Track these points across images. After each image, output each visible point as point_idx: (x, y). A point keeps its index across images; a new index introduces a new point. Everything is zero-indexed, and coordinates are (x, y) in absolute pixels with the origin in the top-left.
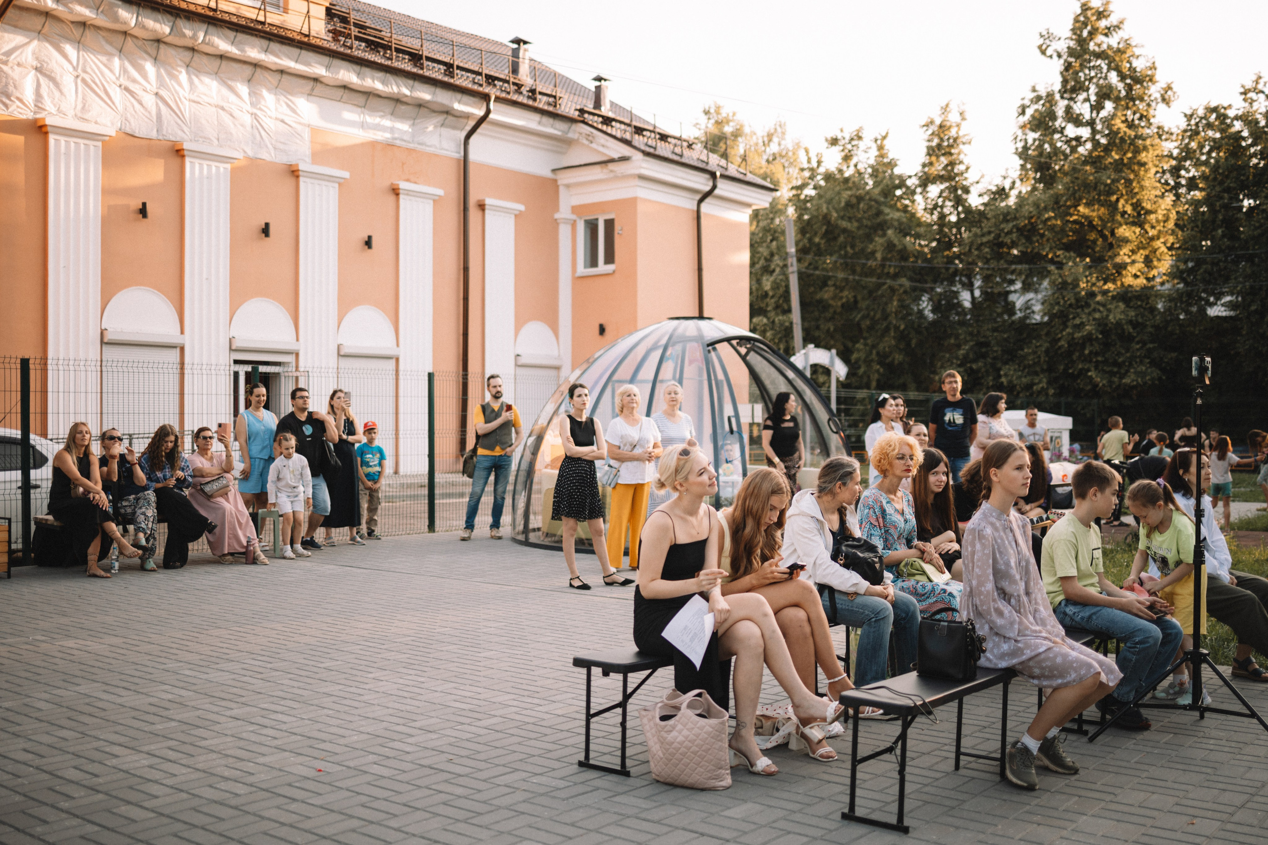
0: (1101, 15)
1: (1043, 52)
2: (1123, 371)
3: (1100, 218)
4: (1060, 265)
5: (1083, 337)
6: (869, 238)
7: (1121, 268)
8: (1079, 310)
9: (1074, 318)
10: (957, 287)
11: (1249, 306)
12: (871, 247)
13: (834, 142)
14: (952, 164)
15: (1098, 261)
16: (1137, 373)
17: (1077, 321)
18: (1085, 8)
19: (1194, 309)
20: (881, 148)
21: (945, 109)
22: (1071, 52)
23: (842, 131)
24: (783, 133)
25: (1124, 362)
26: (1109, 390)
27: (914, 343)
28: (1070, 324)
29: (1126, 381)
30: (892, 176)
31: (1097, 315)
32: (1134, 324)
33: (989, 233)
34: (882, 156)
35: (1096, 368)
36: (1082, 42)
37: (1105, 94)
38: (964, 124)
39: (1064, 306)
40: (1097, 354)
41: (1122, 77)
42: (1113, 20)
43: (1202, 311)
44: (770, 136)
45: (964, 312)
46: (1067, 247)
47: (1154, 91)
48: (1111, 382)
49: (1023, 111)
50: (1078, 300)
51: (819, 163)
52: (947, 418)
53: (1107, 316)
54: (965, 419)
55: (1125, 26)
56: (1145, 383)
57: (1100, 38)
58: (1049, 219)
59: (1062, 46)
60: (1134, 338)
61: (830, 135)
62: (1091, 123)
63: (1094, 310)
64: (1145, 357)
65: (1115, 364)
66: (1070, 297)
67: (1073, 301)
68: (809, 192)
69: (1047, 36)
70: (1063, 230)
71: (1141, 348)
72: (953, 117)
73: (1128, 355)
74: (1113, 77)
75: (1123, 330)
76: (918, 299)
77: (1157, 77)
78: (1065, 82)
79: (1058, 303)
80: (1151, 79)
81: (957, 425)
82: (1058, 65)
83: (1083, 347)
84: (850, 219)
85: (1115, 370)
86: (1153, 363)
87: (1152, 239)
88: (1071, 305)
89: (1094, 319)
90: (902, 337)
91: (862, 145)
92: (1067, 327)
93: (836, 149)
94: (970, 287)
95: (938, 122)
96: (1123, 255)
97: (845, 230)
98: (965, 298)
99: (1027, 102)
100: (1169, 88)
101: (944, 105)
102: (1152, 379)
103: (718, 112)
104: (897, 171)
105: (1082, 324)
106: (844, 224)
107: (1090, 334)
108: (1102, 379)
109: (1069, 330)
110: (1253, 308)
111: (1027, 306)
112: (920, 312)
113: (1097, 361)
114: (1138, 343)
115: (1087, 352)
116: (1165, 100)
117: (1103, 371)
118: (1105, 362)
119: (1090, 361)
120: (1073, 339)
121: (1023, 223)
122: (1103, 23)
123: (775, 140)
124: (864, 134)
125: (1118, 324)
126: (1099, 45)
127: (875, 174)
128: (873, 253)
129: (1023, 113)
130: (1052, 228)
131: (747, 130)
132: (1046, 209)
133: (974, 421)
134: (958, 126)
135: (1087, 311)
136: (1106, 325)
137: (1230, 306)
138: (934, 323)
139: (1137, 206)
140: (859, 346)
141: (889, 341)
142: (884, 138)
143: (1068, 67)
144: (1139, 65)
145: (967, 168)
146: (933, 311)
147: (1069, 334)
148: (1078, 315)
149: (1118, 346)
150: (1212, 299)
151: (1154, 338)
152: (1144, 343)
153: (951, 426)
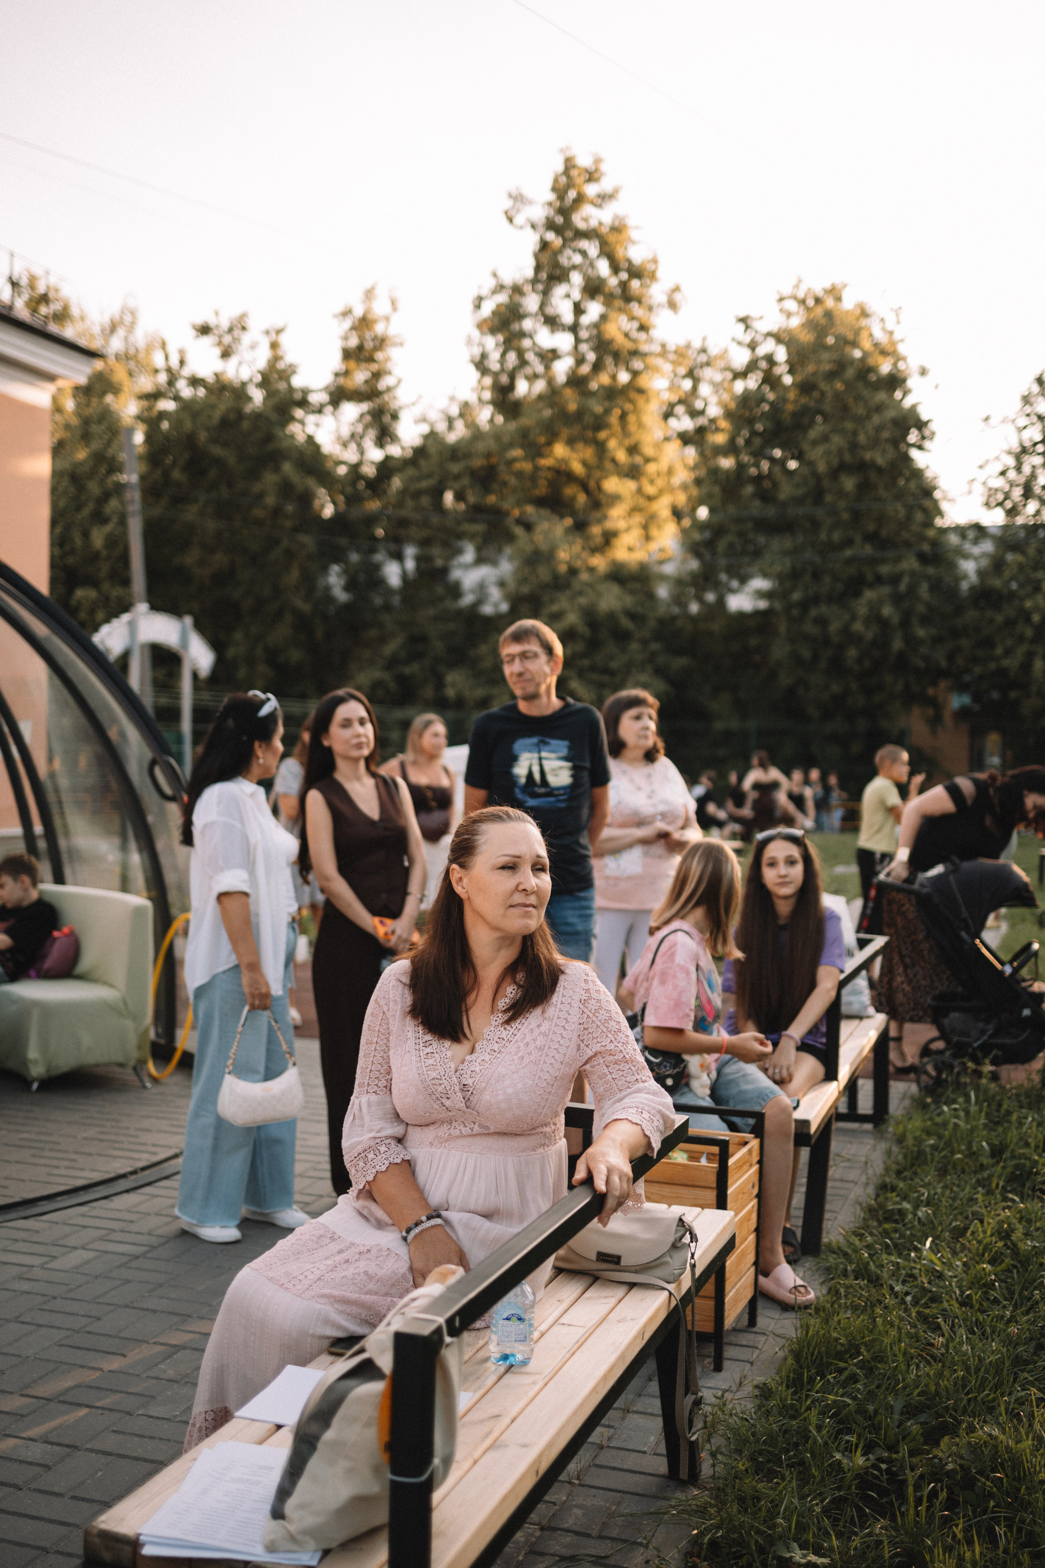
0: (592, 176)
1: (510, 220)
2: (617, 681)
3: (585, 463)
4: (528, 527)
6: (254, 474)
7: (609, 537)
9: (550, 603)
10: (379, 557)
11: (790, 593)
12: (257, 488)
13: (204, 330)
14: (377, 376)
15: (580, 526)
17: (555, 608)
18: (569, 165)
19: (710, 597)
20: (274, 346)
21: (369, 294)
22: (550, 225)
23: (217, 314)
24: (133, 323)
25: (618, 669)
27: (319, 634)
30: (291, 389)
31: (583, 601)
32: (633, 616)
33: (430, 475)
34: (276, 358)
35: (580, 678)
36: (565, 212)
37: (593, 289)
38: (395, 318)
39: (536, 585)
40: (581, 657)
41: (615, 268)
42: (605, 185)
43: (721, 602)
44: (113, 328)
45: (389, 591)
46: (540, 502)
47: (657, 293)
49: (478, 303)
50: (556, 577)
51: (182, 363)
52: (520, 770)
53: (597, 602)
54: (576, 771)
55: (621, 195)
57: (587, 210)
58: (515, 460)
59: (539, 212)
60: (632, 634)
61: (199, 321)
62: (574, 329)
63: (580, 593)
64: (649, 662)
65: (607, 670)
66: (544, 574)
67: (549, 578)
68: (167, 405)
69: (518, 198)
70: (533, 477)
71: (642, 650)
72: (380, 307)
73: (625, 658)
74: (603, 268)
75: (618, 623)
76: (325, 569)
77: (659, 274)
78: (538, 268)
79: (526, 583)
80: (653, 276)
81: (551, 792)
82: (530, 241)
84: (225, 445)
86: (657, 671)
87: (650, 499)
88: (545, 585)
89: (579, 606)
90: (303, 624)
91: (246, 339)
93: (207, 341)
94: (399, 557)
95: (359, 312)
96: (617, 517)
97: (219, 462)
98: (393, 574)
99: (485, 292)
100: (677, 289)
101: (368, 286)
103: (32, 286)
104: (297, 382)
106: (217, 451)
110: (796, 596)
111: (482, 587)
112: (328, 588)
113: (582, 667)
114: (638, 642)
116: (672, 305)
118: (593, 669)
121: (478, 462)
122: (591, 190)
123: (121, 332)
124: (250, 323)
125: (611, 616)
126: (586, 220)
127: (265, 382)
128: (261, 496)
129: (478, 307)
130: (519, 474)
131: (75, 311)
132: (511, 445)
133: (601, 778)
134: (387, 319)
135: (568, 593)
136: (594, 615)
137: (760, 594)
138: (347, 607)
139: (633, 450)
140: (238, 636)
141: (282, 632)
142: (279, 332)
143: (544, 245)
144: (636, 254)
145: (399, 381)
146: (347, 588)
148: (556, 599)
149: (611, 647)
150: (735, 584)
151: (658, 636)
152: (645, 642)
153: (535, 795)
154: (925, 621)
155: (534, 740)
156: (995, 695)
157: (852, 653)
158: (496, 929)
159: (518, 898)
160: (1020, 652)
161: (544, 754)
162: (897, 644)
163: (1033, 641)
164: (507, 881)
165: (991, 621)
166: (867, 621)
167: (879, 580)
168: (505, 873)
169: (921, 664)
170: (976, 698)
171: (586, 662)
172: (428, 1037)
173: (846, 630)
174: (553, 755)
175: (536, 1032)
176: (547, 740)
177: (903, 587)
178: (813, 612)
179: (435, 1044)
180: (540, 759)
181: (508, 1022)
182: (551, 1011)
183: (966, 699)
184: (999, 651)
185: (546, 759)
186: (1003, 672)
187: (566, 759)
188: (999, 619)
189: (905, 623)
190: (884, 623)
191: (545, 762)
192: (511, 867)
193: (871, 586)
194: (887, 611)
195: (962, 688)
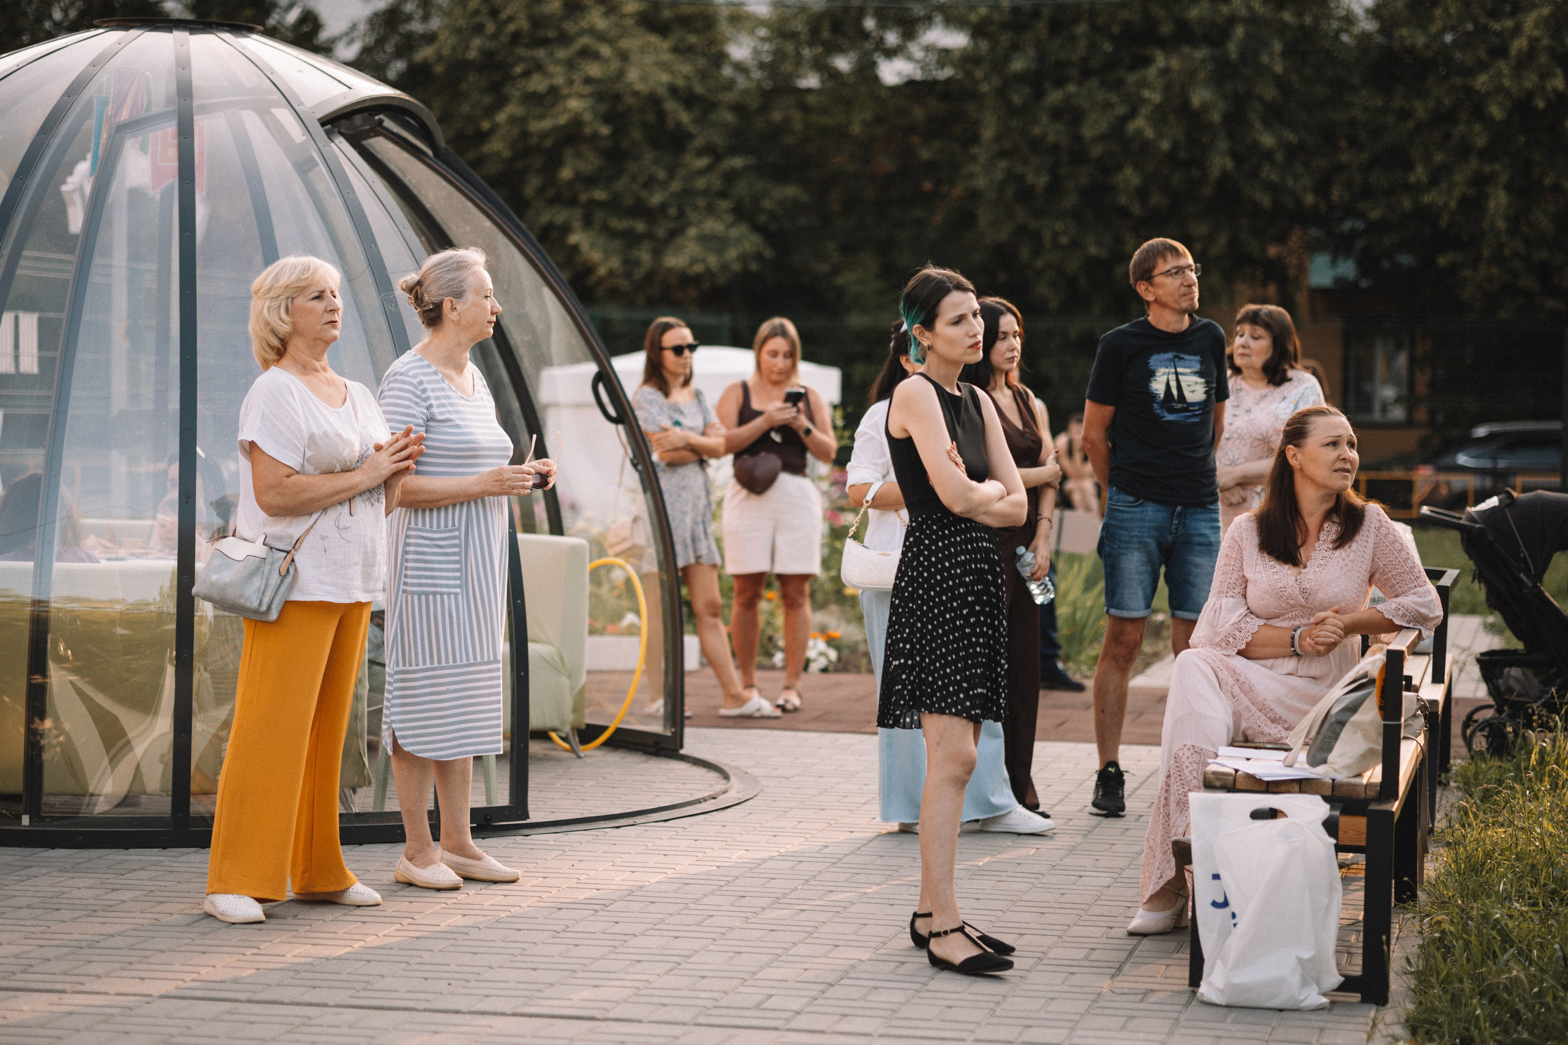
2: (661, 232)
5: (555, 129)
8: (541, 53)
9: (527, 74)
11: (1007, 59)
16: (705, 239)
17: (537, 84)
19: (843, 63)
25: (663, 207)
26: (624, 284)
28: (514, 92)
29: (675, 260)
31: (594, 70)
32: (688, 99)
35: (588, 223)
39: (495, 36)
40: (590, 181)
43: (866, 71)
48: (630, 263)
52: (1158, 386)
53: (621, 73)
54: (1208, 387)
56: (725, 267)
60: (689, 137)
63: (587, 54)
64: (723, 194)
65: (641, 210)
67: (522, 23)
71: (709, 169)
73: (676, 186)
75: (661, 114)
79: (479, 29)
81: (1187, 407)
83: (554, 161)
85: (640, 226)
86: (743, 213)
88: (516, 37)
89: (588, 81)
92: (501, 102)
102: (743, 258)
105: (554, 95)
107: (577, 122)
108: (607, 253)
109: (513, 109)
110: (1018, 65)
113: (592, 203)
114: (700, 153)
115: (566, 173)
117: (613, 234)
118: (613, 205)
119: (573, 202)
120: (525, 134)
135: (562, 54)
136: (617, 98)
137: (942, 55)
147: (513, 120)
148: (538, 67)
149: (648, 161)
150: (892, 38)
151: (738, 142)
152: (716, 154)
153: (1172, 411)
154: (1274, 115)
155: (1170, 355)
156: (1405, 259)
157: (1129, 177)
158: (1323, 486)
159: (1339, 465)
160: (1461, 176)
161: (1179, 370)
162: (1219, 162)
163: (1487, 155)
164: (1332, 454)
165: (1404, 115)
166: (1159, 116)
167: (1184, 34)
168: (1330, 448)
169: (1265, 200)
170: (1367, 264)
171: (600, 195)
172: (1273, 563)
173: (1117, 132)
174: (1188, 371)
175: (1347, 560)
176: (1182, 356)
177: (1233, 49)
178: (1055, 97)
179: (1278, 567)
180: (1177, 373)
181: (1336, 548)
182: (1354, 545)
183: (1347, 268)
184: (1419, 174)
185: (1182, 374)
186: (1425, 215)
187: (1200, 374)
188: (1421, 109)
189: (1235, 121)
190: (1192, 118)
191: (1181, 377)
192: (1334, 444)
193: (1167, 44)
194: (1199, 96)
195: (1340, 246)
